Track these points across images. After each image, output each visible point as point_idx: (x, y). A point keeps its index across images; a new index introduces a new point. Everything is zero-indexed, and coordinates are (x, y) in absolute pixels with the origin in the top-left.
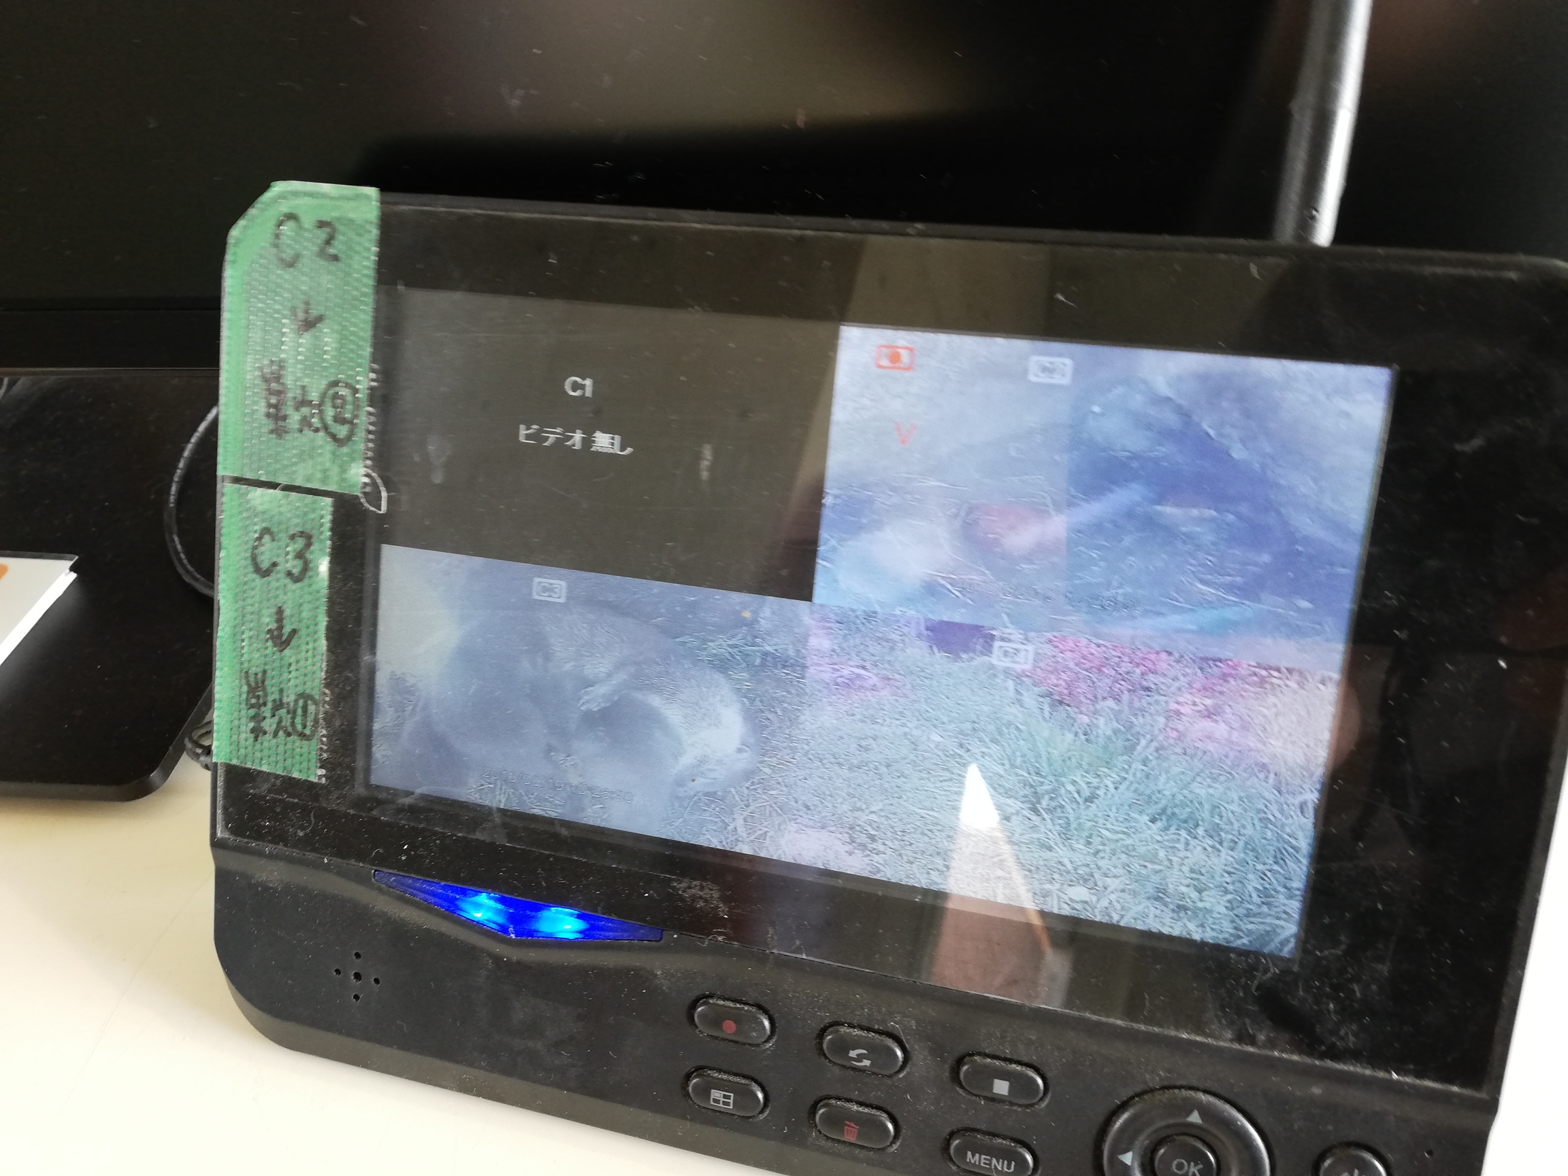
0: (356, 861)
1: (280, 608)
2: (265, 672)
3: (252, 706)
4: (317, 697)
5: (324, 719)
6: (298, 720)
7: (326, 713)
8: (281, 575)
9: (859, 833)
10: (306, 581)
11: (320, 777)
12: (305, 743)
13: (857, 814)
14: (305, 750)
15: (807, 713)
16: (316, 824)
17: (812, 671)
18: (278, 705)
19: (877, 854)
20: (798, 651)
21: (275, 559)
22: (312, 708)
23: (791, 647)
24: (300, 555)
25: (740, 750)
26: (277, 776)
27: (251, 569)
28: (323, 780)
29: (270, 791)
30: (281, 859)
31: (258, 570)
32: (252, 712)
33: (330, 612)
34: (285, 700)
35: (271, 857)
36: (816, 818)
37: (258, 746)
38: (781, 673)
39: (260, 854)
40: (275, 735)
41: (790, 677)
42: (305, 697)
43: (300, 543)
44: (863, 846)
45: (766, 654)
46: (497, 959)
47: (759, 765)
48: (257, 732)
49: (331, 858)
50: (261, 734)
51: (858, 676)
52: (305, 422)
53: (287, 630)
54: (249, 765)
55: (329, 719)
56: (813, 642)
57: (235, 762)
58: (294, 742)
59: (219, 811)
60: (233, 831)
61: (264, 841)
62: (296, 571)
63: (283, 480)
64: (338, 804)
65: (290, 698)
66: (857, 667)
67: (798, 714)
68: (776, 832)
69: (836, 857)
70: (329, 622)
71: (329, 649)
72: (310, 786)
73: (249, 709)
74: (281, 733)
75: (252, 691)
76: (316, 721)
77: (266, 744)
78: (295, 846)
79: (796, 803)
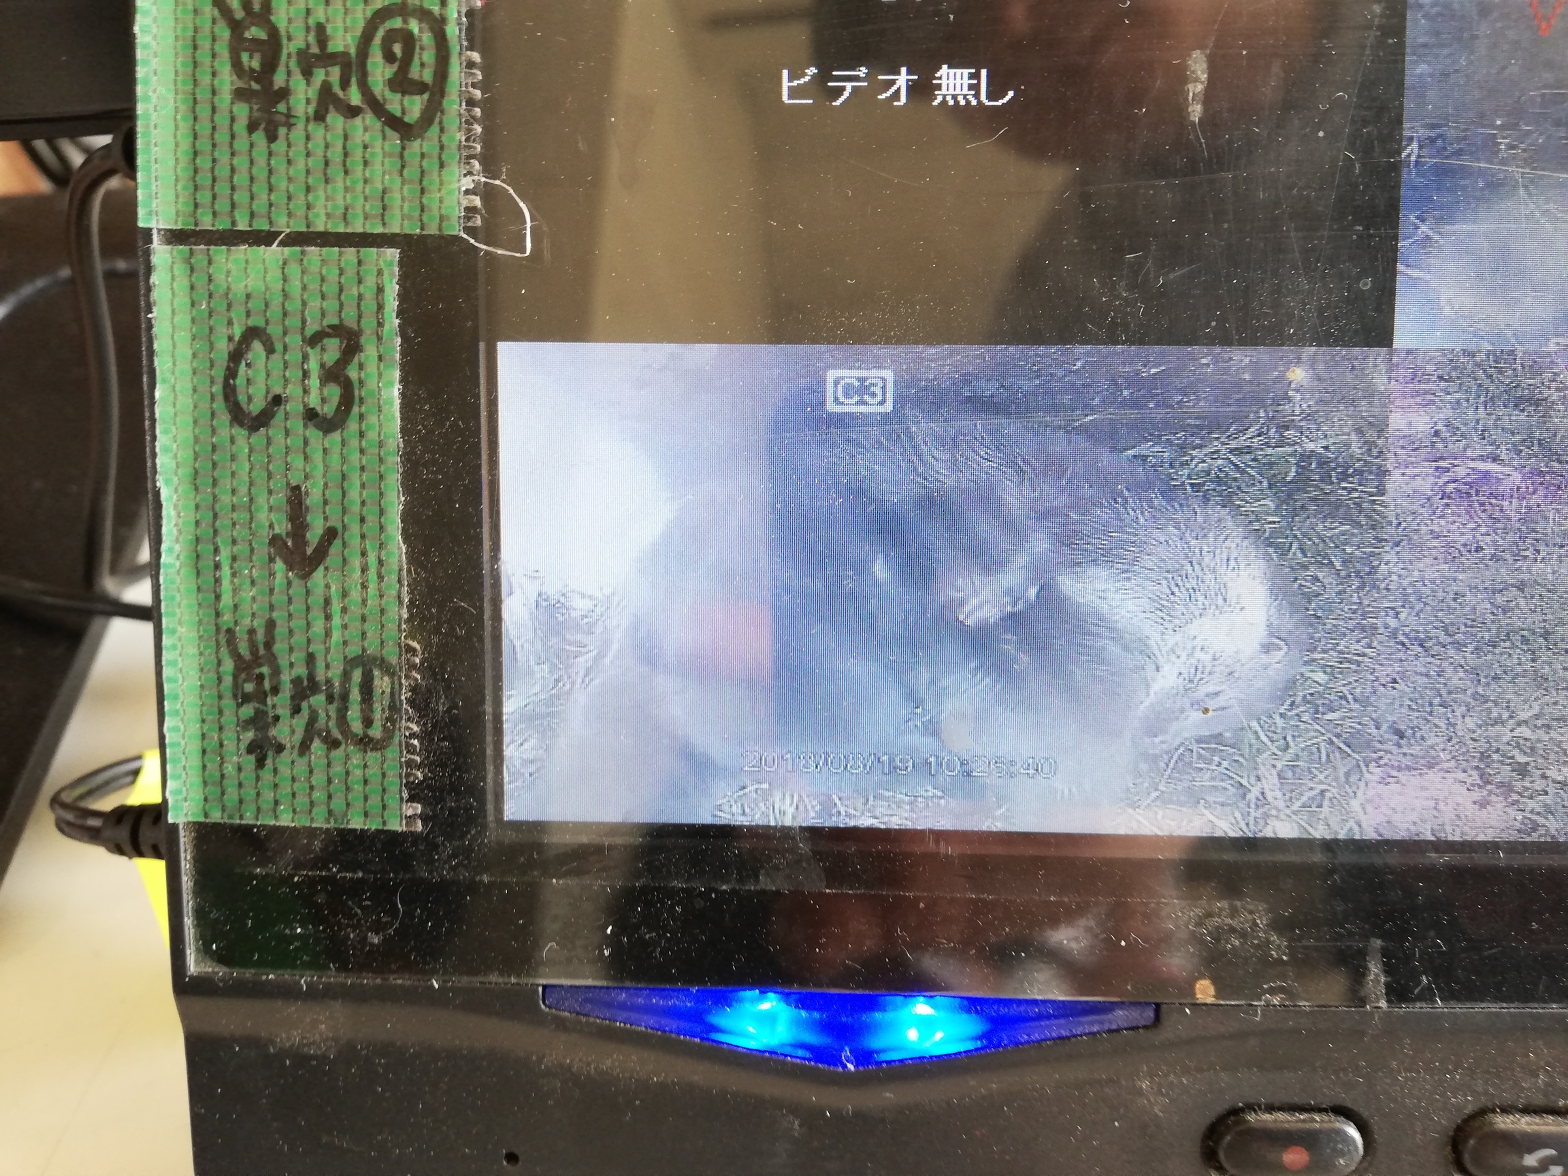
0: (501, 973)
1: (298, 488)
2: (271, 625)
3: (247, 698)
4: (393, 660)
5: (411, 702)
6: (354, 715)
7: (414, 689)
8: (297, 424)
9: (1499, 765)
10: (353, 426)
11: (410, 819)
12: (373, 757)
13: (1492, 731)
14: (373, 772)
15: (1391, 556)
16: (409, 914)
17: (1395, 480)
18: (305, 688)
19: (1531, 798)
20: (1370, 445)
21: (277, 390)
22: (382, 683)
23: (1353, 437)
24: (334, 374)
25: (1267, 648)
26: (312, 832)
27: (224, 418)
28: (419, 826)
29: (298, 866)
30: (334, 997)
31: (238, 415)
32: (247, 711)
33: (410, 481)
34: (320, 676)
35: (313, 995)
36: (1416, 750)
37: (266, 774)
38: (1340, 491)
39: (288, 993)
40: (304, 747)
41: (1356, 495)
42: (367, 664)
43: (333, 349)
44: (1506, 788)
45: (1306, 457)
46: (811, 1117)
47: (1303, 669)
48: (262, 750)
49: (446, 978)
50: (270, 754)
51: (1486, 475)
52: (327, 101)
53: (314, 535)
54: (249, 819)
55: (421, 701)
56: (1397, 421)
57: (216, 816)
58: (347, 757)
59: (188, 922)
60: (222, 958)
61: (294, 967)
62: (328, 410)
63: (284, 225)
64: (453, 868)
65: (331, 670)
66: (1482, 458)
67: (1376, 563)
68: (1340, 787)
69: (1458, 816)
70: (406, 504)
71: (412, 558)
72: (391, 839)
73: (239, 705)
74: (317, 746)
75: (243, 667)
76: (394, 707)
77: (285, 771)
78: (362, 967)
79: (1378, 728)
